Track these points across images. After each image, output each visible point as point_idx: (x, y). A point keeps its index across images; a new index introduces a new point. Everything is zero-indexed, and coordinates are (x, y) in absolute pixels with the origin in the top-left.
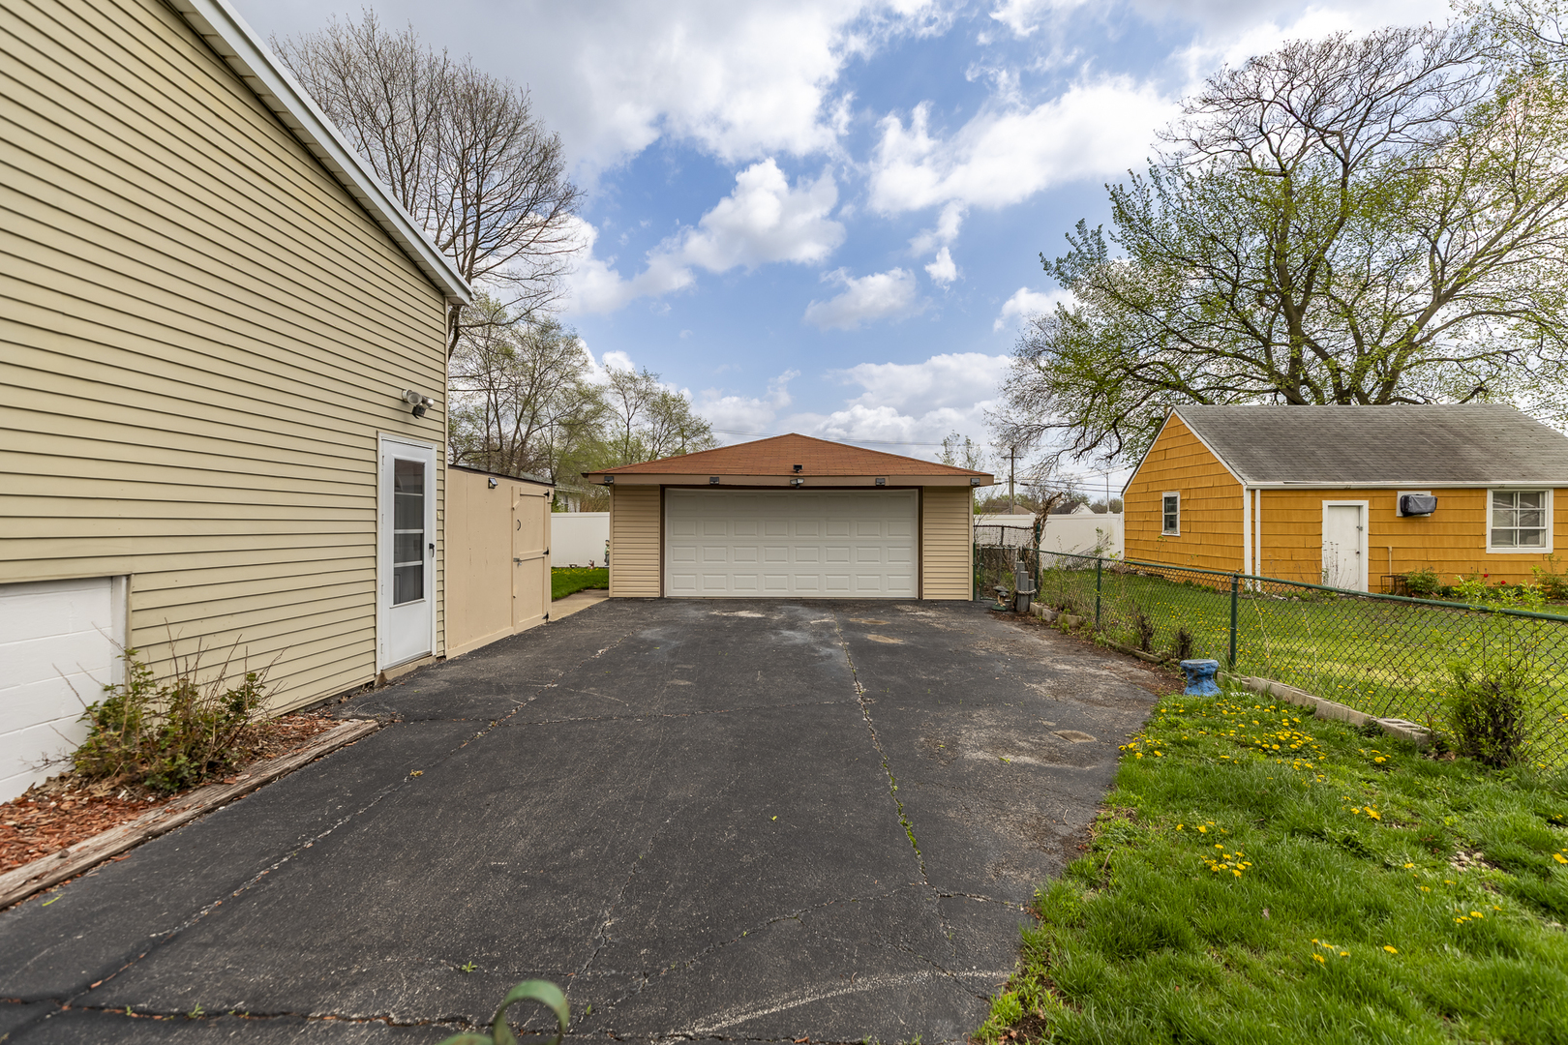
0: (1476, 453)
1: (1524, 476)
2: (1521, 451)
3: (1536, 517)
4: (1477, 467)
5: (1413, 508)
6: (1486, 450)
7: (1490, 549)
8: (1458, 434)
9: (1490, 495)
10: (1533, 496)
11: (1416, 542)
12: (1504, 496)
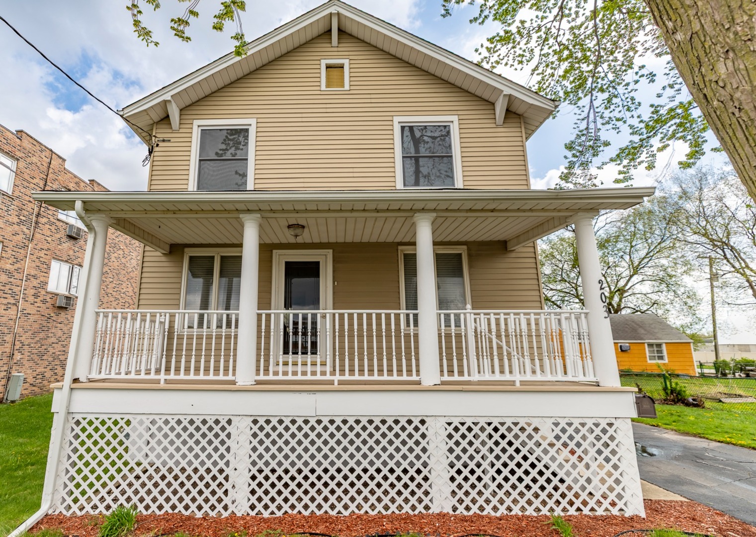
0: (642, 331)
1: (656, 339)
2: (656, 331)
3: (660, 352)
4: (642, 336)
5: (623, 349)
6: (645, 330)
7: (649, 362)
8: (638, 325)
9: (646, 345)
10: (659, 345)
11: (626, 359)
12: (650, 345)
